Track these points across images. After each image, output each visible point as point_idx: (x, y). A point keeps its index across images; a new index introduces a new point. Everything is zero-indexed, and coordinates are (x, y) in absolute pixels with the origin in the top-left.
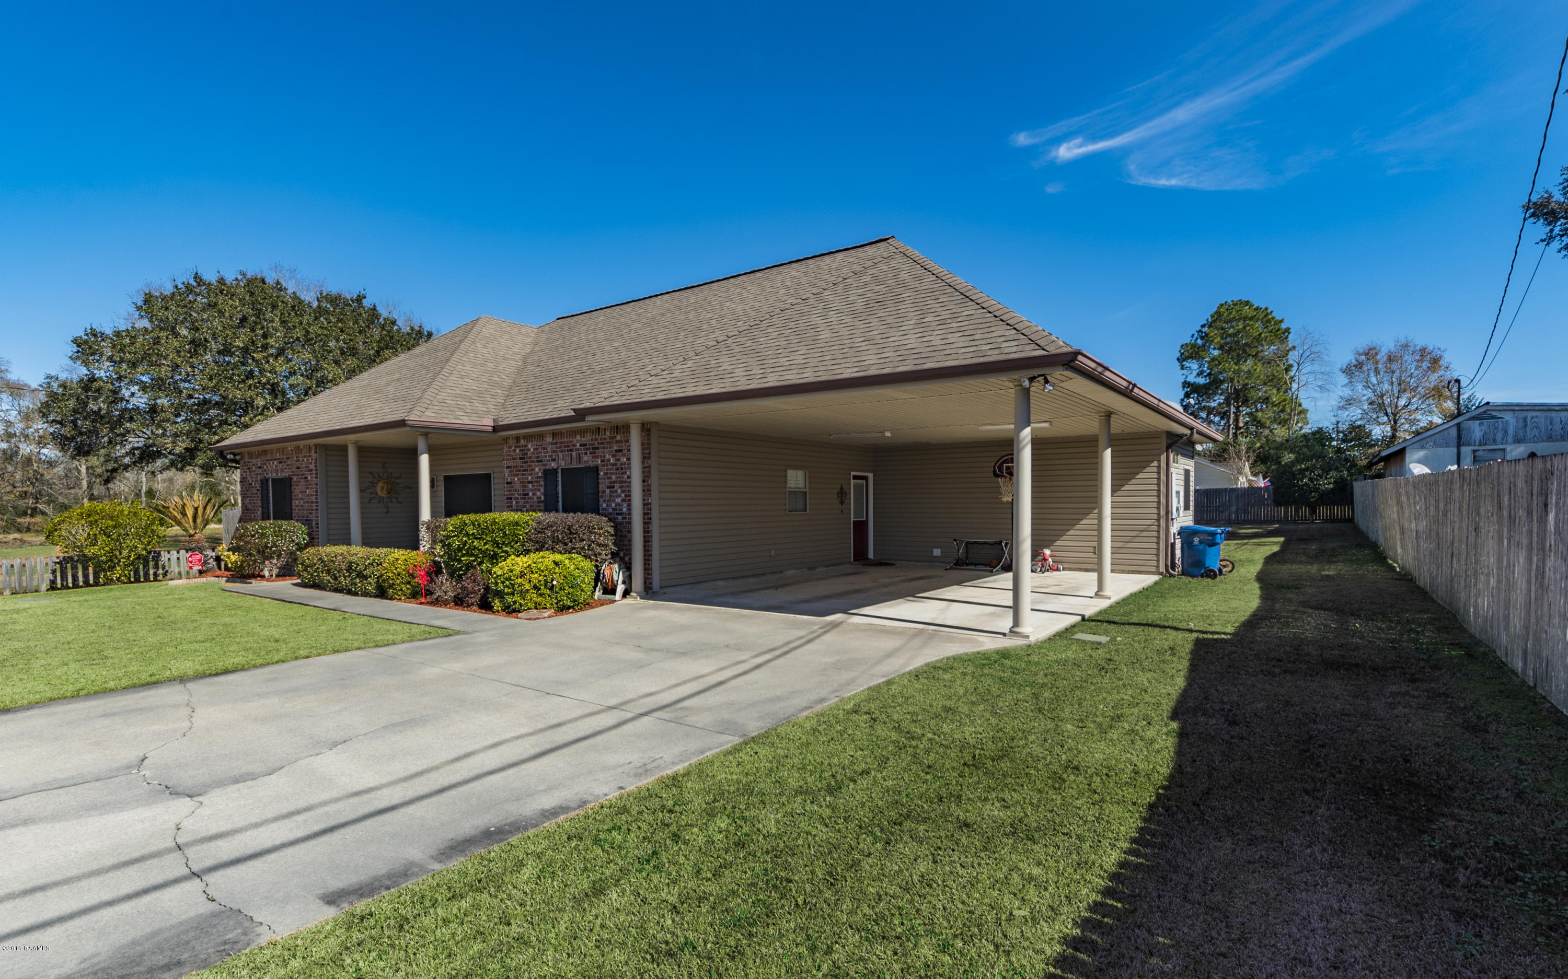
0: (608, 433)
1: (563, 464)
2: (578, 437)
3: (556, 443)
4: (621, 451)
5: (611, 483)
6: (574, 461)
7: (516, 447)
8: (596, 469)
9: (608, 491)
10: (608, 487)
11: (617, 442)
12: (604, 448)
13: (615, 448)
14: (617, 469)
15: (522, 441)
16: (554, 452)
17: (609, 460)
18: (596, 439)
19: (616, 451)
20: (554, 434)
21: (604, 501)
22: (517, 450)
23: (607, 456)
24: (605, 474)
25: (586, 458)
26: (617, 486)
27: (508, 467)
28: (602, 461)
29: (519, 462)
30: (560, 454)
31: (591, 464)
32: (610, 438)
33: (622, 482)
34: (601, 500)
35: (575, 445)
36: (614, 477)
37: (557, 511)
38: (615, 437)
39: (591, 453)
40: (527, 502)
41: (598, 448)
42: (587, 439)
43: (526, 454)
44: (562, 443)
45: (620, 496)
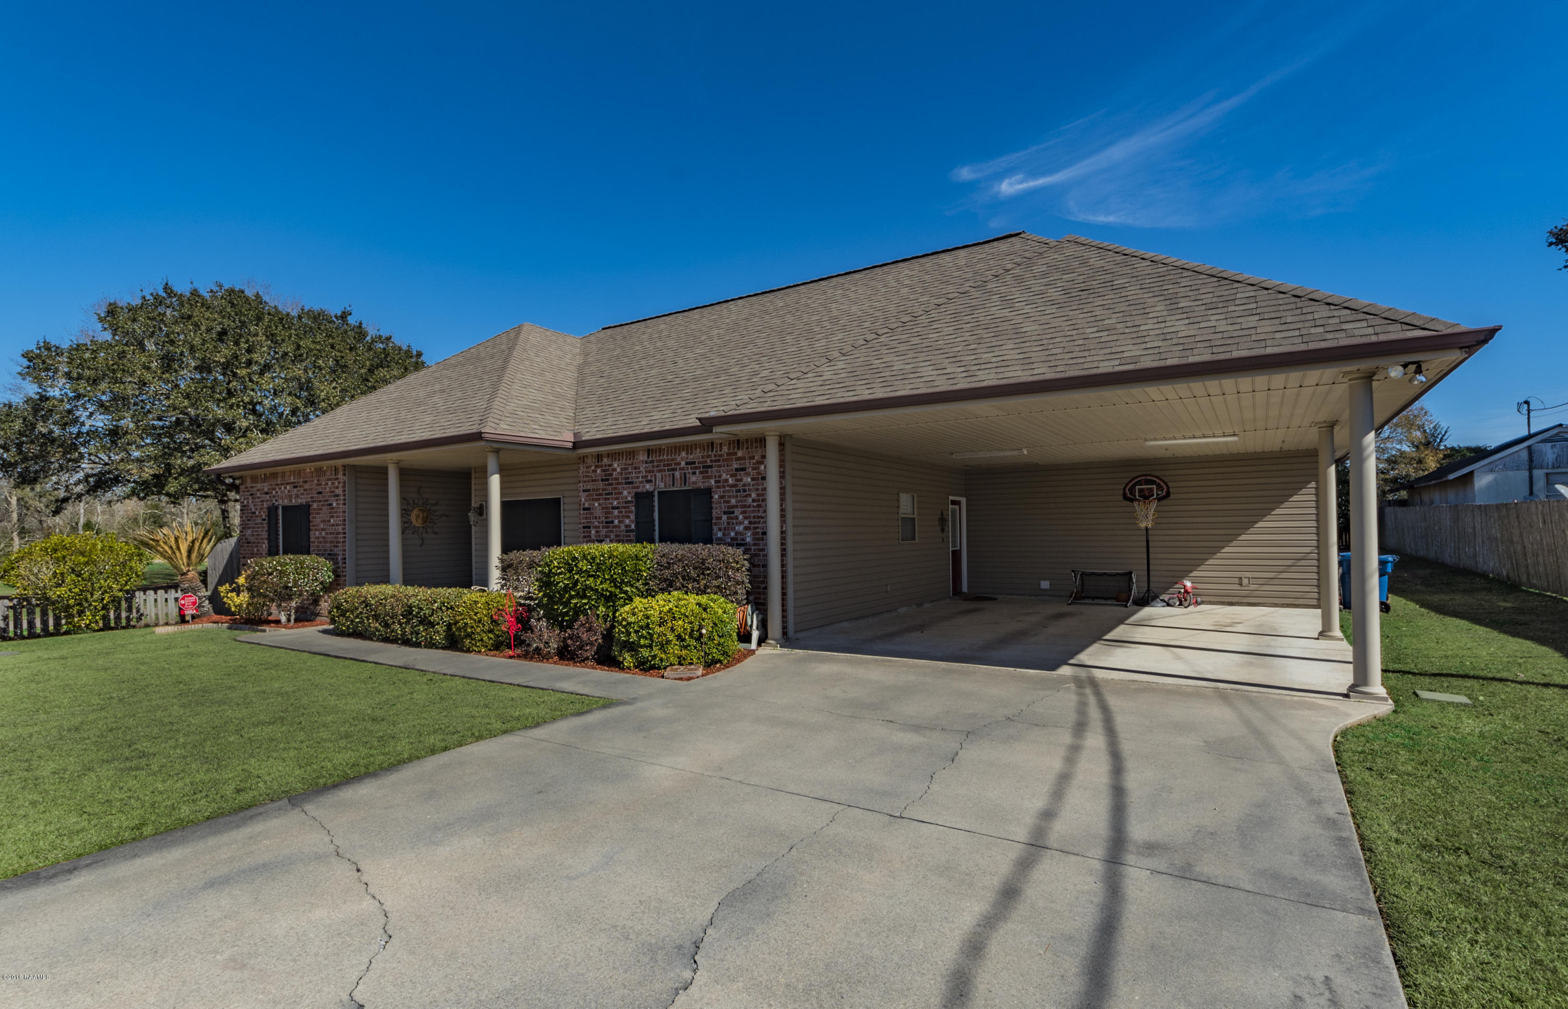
0: (725, 449)
1: (662, 485)
2: (684, 454)
3: (652, 462)
4: (743, 469)
5: (729, 507)
6: (677, 483)
7: (597, 467)
8: (708, 492)
9: (725, 517)
10: (725, 513)
11: (738, 459)
12: (720, 466)
13: (735, 466)
14: (739, 491)
15: (605, 460)
16: (649, 472)
17: (727, 481)
18: (709, 456)
19: (737, 470)
20: (649, 451)
21: (720, 529)
22: (599, 471)
23: (724, 476)
24: (721, 497)
25: (693, 479)
26: (737, 511)
27: (584, 491)
28: (716, 482)
29: (601, 485)
30: (659, 475)
31: (701, 485)
32: (728, 454)
33: (745, 506)
34: (715, 528)
35: (679, 464)
36: (733, 501)
37: (652, 541)
38: (736, 454)
39: (701, 473)
40: (612, 532)
41: (711, 467)
42: (697, 455)
43: (611, 475)
44: (660, 461)
45: (741, 523)
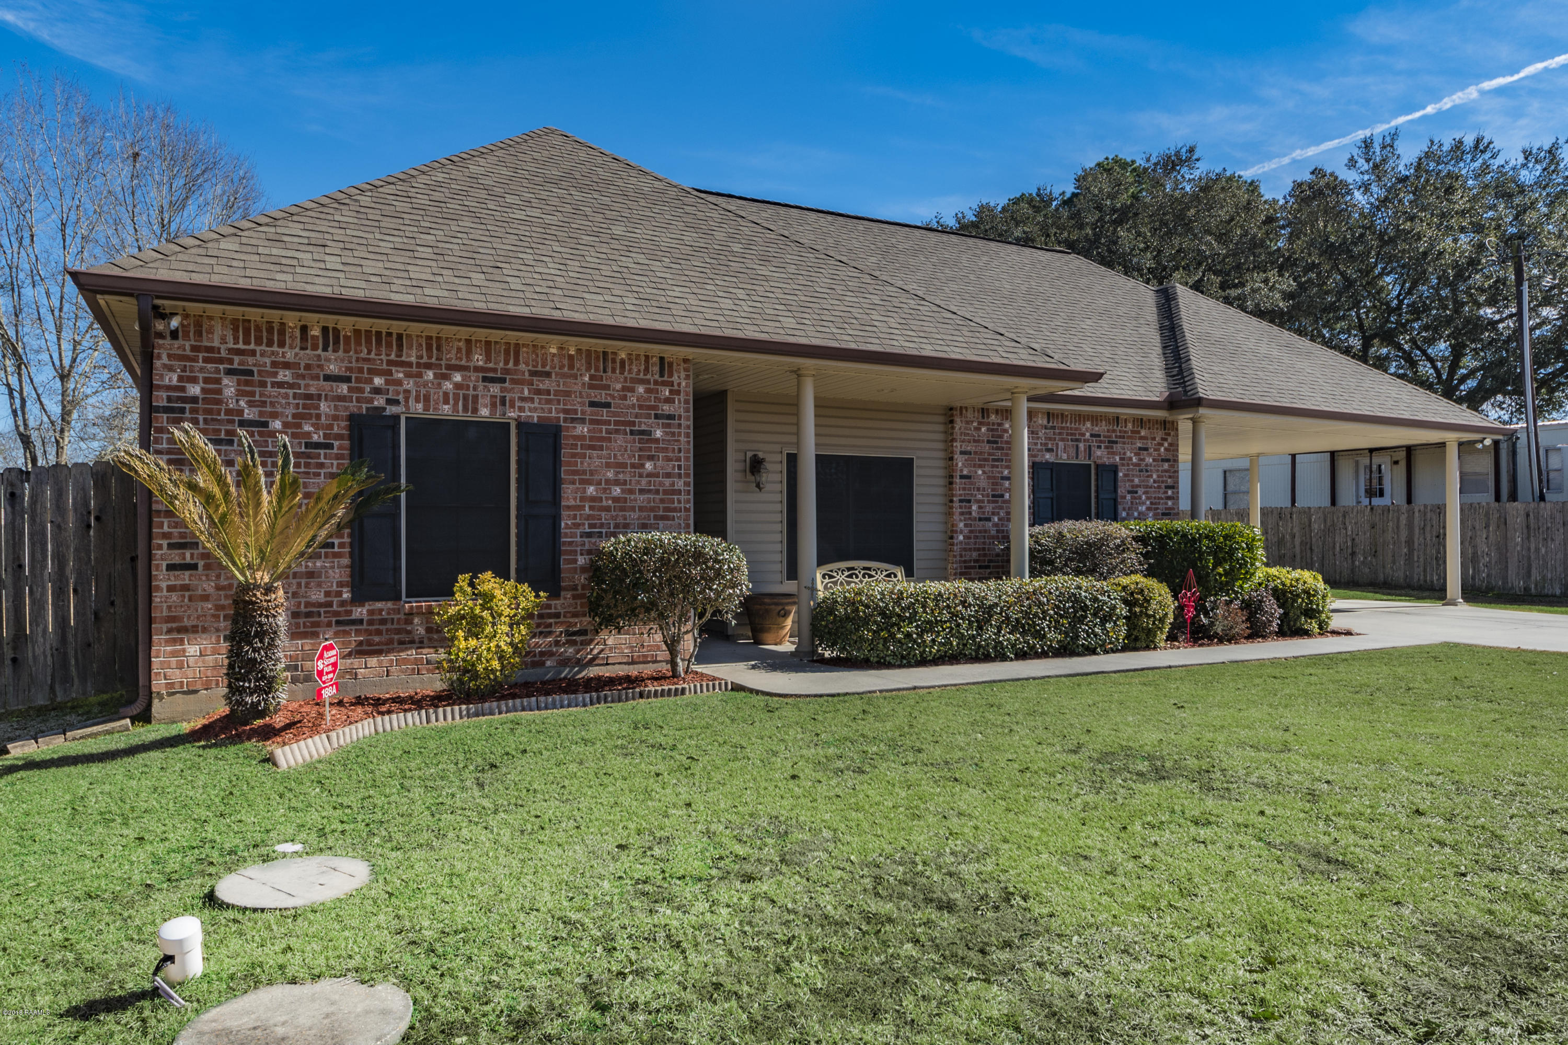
0: (1130, 426)
1: (1065, 456)
2: (1088, 424)
3: (1053, 428)
4: (1146, 449)
5: (1133, 486)
6: (1081, 455)
7: (980, 423)
8: (1114, 469)
9: (1129, 497)
10: (1129, 492)
11: (1141, 438)
12: (1124, 443)
13: (1139, 445)
14: (1141, 471)
15: (993, 417)
16: (1050, 439)
17: (1131, 459)
18: (1114, 431)
19: (1140, 449)
20: (1049, 415)
21: (1124, 509)
22: (983, 429)
23: (1128, 454)
24: (1125, 475)
25: (1099, 453)
26: (1140, 491)
27: (962, 453)
28: (1121, 459)
29: (987, 448)
30: (1061, 444)
31: (1106, 461)
32: (1133, 432)
33: (1147, 487)
34: (1120, 507)
35: (1084, 435)
36: (1136, 481)
38: (1139, 432)
39: (1106, 447)
40: (1001, 508)
41: (1116, 442)
42: (1102, 428)
43: (1001, 437)
44: (1062, 428)
45: (1144, 503)
